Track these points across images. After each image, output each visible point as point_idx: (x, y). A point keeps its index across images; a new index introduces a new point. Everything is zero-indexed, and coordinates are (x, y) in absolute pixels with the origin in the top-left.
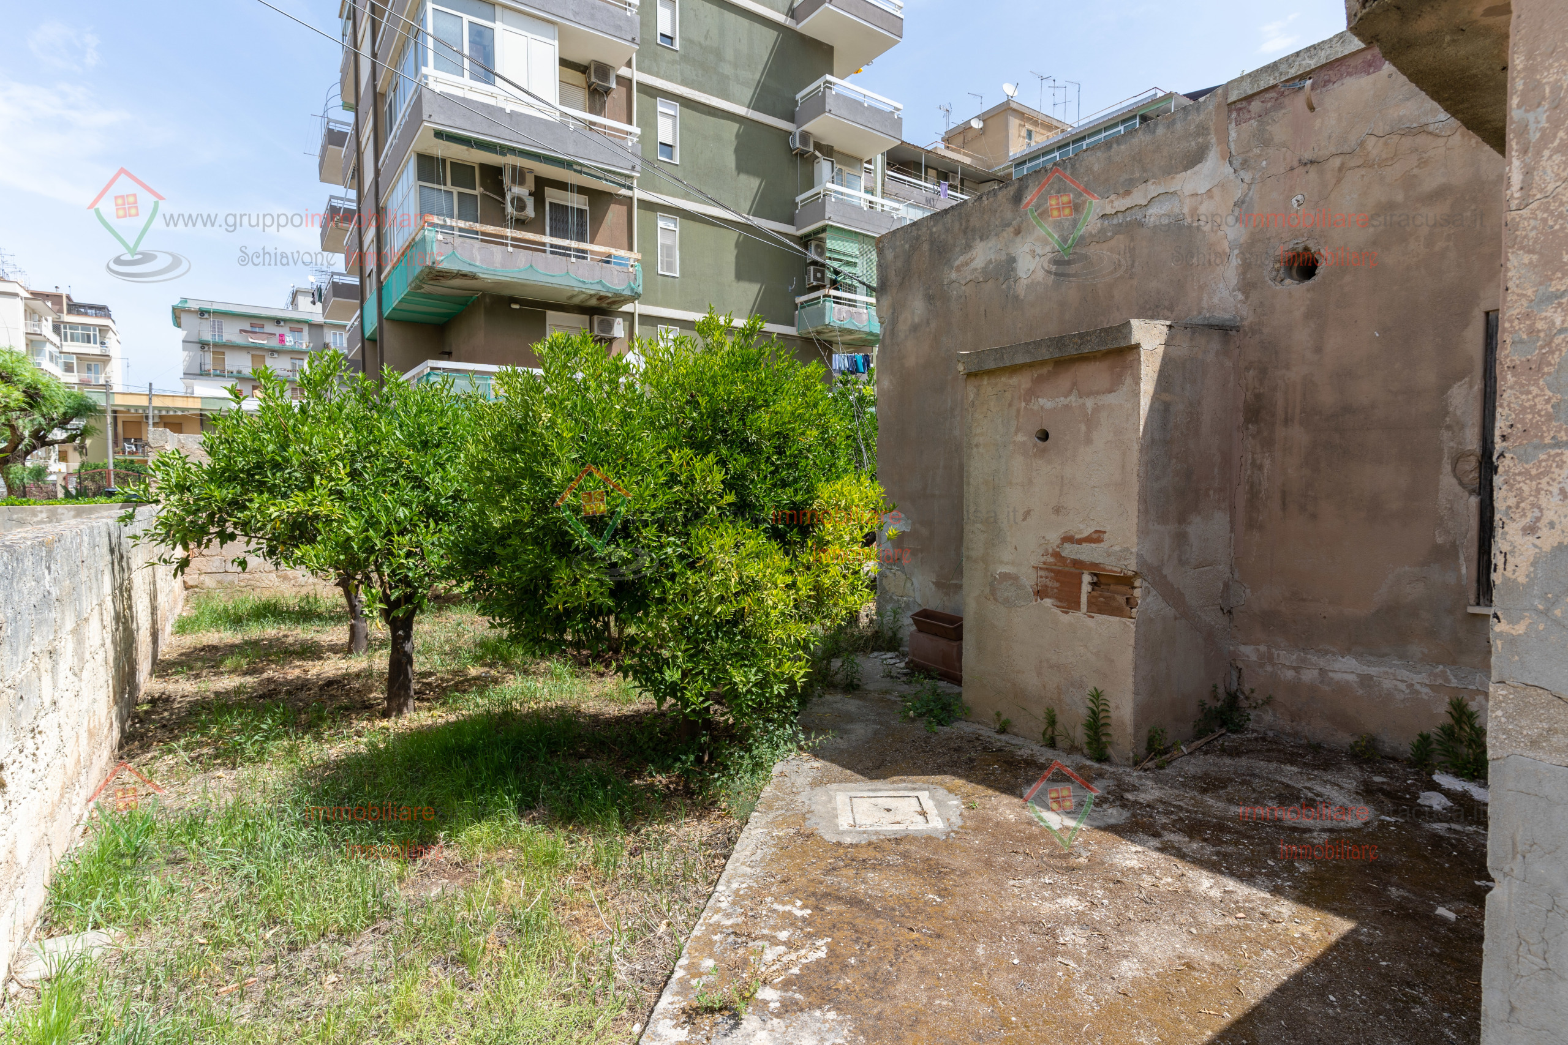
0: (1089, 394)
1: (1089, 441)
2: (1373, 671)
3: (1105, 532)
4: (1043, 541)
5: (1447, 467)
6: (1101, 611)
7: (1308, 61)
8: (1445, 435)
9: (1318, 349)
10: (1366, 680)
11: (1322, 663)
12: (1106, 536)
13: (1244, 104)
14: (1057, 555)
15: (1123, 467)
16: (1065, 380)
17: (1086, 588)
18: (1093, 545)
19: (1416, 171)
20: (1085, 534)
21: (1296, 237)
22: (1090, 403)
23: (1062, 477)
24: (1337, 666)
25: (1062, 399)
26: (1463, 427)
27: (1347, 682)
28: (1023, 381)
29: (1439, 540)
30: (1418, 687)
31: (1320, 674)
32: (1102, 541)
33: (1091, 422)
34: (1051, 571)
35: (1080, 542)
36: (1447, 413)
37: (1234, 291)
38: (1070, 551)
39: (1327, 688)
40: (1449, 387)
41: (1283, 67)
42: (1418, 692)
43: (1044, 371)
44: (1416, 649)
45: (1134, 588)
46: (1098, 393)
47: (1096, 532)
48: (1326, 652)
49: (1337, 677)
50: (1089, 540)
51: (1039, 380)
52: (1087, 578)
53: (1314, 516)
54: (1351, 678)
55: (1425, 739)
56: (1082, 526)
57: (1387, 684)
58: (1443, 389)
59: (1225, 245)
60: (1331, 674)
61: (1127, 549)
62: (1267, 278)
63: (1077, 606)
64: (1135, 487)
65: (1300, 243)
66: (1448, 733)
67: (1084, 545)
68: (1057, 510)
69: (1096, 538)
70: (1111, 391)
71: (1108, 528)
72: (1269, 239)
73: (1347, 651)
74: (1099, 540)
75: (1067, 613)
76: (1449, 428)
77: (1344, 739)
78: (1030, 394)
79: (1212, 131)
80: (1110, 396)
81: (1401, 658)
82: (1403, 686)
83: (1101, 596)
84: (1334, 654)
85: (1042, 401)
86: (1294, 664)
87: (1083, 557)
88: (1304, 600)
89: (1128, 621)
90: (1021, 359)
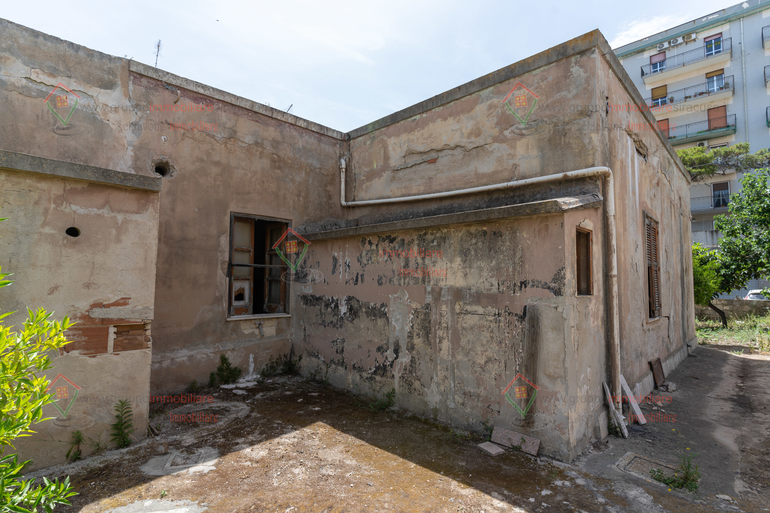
0: (120, 211)
1: (118, 240)
2: (193, 353)
3: (130, 298)
4: (72, 309)
5: (220, 267)
6: (125, 349)
7: (171, 79)
8: (219, 254)
9: (173, 210)
10: (191, 358)
11: (172, 355)
12: (130, 301)
13: (138, 76)
14: (86, 318)
15: (146, 259)
16: (99, 197)
17: (112, 337)
18: (120, 307)
19: (210, 151)
20: (112, 301)
21: (163, 155)
22: (120, 217)
23: (93, 263)
24: (179, 355)
25: (95, 209)
26: (224, 252)
27: (183, 361)
28: (56, 189)
29: (217, 295)
30: (210, 354)
31: (171, 361)
32: (128, 304)
33: (121, 229)
34: (80, 329)
35: (108, 306)
36: (220, 246)
37: (129, 167)
38: (98, 313)
39: (174, 367)
40: (221, 236)
41: (161, 74)
42: (210, 356)
43: (79, 186)
44: (209, 339)
45: (146, 330)
46: (127, 212)
47: (123, 299)
48: (174, 350)
49: (178, 360)
50: (116, 304)
51: (74, 191)
52: (112, 330)
53: (170, 287)
54: (185, 358)
55: (212, 375)
56: (110, 296)
57: (199, 357)
58: (219, 237)
59: (125, 142)
60: (176, 360)
61: (147, 308)
62: (148, 168)
63: (105, 349)
64: (153, 272)
65: (165, 159)
66: (220, 369)
67: (112, 308)
68: (88, 286)
69: (123, 302)
70: (137, 213)
71: (133, 296)
72: (150, 150)
73: (183, 347)
74: (125, 304)
75: (94, 357)
76: (220, 251)
77: (182, 387)
78: (60, 200)
79: (119, 77)
80: (137, 215)
81: (204, 344)
82: (204, 356)
83: (125, 339)
84: (177, 350)
85: (74, 207)
86: (159, 360)
87: (111, 316)
88: (164, 327)
89: (146, 350)
90: (64, 173)
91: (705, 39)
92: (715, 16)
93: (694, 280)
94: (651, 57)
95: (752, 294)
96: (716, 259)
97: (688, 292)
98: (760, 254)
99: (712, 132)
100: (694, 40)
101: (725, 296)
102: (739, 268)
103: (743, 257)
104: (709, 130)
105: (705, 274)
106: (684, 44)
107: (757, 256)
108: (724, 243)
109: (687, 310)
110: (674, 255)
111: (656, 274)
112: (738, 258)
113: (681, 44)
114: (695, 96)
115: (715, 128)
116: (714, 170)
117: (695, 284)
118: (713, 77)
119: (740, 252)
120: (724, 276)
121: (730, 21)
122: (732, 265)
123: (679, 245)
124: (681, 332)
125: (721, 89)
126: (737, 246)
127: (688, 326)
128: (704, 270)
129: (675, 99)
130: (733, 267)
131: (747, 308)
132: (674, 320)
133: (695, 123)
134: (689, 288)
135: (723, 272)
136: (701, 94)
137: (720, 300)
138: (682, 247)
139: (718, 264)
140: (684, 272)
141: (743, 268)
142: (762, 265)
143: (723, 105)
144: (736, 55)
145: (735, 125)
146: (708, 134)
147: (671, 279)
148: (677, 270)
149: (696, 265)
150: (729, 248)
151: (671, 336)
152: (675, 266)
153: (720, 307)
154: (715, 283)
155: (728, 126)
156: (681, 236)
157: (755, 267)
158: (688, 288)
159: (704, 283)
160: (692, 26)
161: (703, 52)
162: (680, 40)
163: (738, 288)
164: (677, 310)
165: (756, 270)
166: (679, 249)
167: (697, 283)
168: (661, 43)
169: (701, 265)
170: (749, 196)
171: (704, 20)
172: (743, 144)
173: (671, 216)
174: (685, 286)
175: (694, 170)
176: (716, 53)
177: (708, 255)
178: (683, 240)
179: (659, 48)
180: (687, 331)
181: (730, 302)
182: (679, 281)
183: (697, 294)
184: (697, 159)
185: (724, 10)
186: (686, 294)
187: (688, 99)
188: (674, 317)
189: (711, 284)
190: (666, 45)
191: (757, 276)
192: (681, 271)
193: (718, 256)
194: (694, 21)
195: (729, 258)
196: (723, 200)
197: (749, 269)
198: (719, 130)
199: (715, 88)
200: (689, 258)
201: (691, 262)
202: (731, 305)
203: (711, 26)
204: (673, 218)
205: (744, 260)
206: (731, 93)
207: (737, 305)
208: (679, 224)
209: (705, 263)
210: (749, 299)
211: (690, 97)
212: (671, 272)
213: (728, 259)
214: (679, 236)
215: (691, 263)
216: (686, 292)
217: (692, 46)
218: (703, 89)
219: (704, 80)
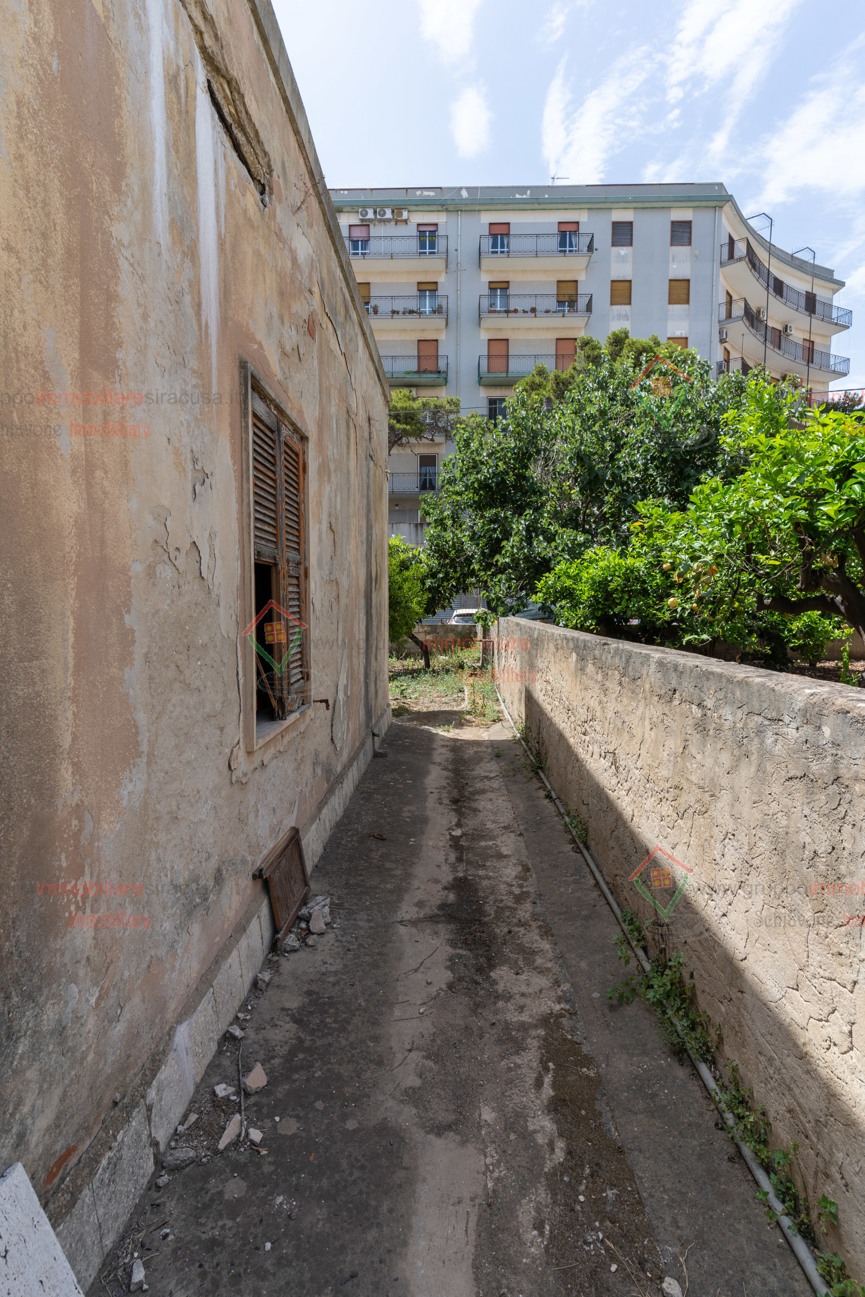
91: (418, 225)
92: (432, 194)
93: (390, 597)
94: (350, 226)
95: (457, 616)
96: (421, 563)
97: (379, 622)
98: (472, 556)
99: (423, 376)
100: (406, 221)
101: (429, 620)
102: (447, 578)
103: (453, 560)
104: (418, 372)
105: (406, 586)
106: (393, 223)
107: (469, 560)
108: (432, 536)
109: (376, 659)
110: (353, 542)
111: (298, 586)
112: (447, 561)
113: (389, 220)
114: (404, 313)
115: (425, 372)
116: (421, 431)
117: (390, 607)
118: (425, 291)
119: (450, 552)
120: (430, 589)
121: (447, 210)
122: (439, 573)
123: (364, 524)
124: (362, 713)
125: (434, 312)
126: (446, 542)
127: (376, 692)
128: (405, 580)
129: (380, 310)
130: (441, 575)
131: (451, 636)
132: (346, 694)
133: (403, 357)
134: (381, 615)
135: (428, 582)
136: (411, 312)
137: (423, 627)
138: (369, 528)
139: (424, 569)
140: (371, 581)
141: (452, 578)
142: (473, 573)
143: (434, 338)
144: (452, 266)
145: (446, 372)
146: (416, 379)
147: (343, 600)
148: (358, 578)
149: (394, 570)
150: (437, 545)
151: (338, 735)
152: (353, 568)
153: (421, 637)
154: (419, 603)
155: (439, 372)
156: (368, 504)
157: (465, 576)
158: (379, 615)
159: (403, 604)
160: (402, 197)
161: (414, 245)
162: (389, 215)
163: (444, 607)
164: (356, 668)
165: (464, 581)
166: (364, 531)
167: (394, 603)
168: (365, 206)
169: (401, 571)
170: (463, 461)
171: (418, 193)
172: (454, 398)
173: (348, 447)
174: (374, 612)
175: (398, 426)
176: (430, 253)
177: (411, 555)
178: (373, 514)
179: (362, 215)
180: (373, 704)
181: (433, 629)
182: (362, 602)
183: (393, 624)
184: (402, 408)
185: (440, 188)
186: (374, 629)
187: (395, 316)
188: (346, 687)
189: (414, 606)
190: (371, 215)
191: (465, 590)
192: (367, 581)
193: (423, 557)
194: (407, 189)
195: (436, 562)
196: (430, 480)
197: (458, 579)
198: (429, 375)
199: (428, 309)
200: (382, 554)
201: (387, 563)
202: (435, 632)
203: (426, 208)
204: (353, 455)
205: (453, 565)
206: (443, 322)
207: (441, 631)
208: (365, 477)
209: (407, 569)
210: (454, 623)
211: (398, 313)
212: (344, 582)
213: (434, 563)
214: (365, 502)
215: (386, 566)
216: (375, 623)
217: (401, 230)
218: (413, 305)
219: (415, 292)
